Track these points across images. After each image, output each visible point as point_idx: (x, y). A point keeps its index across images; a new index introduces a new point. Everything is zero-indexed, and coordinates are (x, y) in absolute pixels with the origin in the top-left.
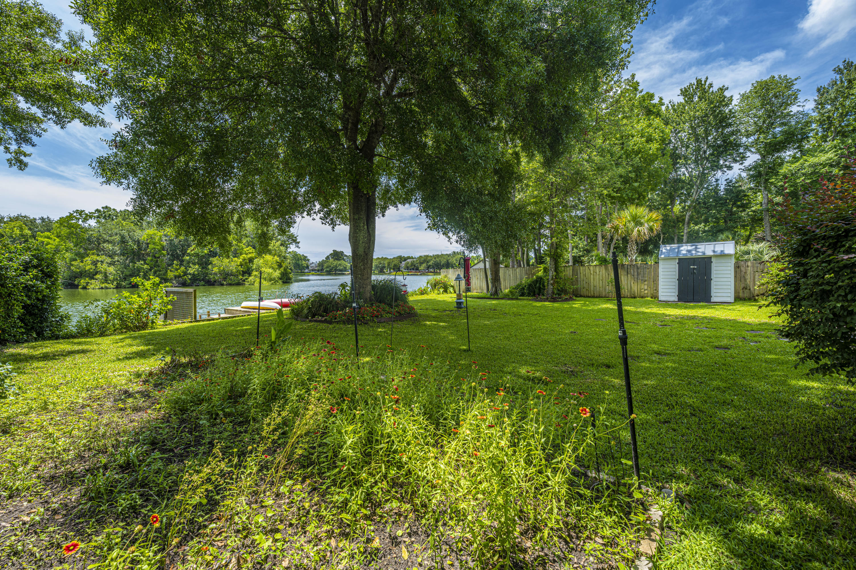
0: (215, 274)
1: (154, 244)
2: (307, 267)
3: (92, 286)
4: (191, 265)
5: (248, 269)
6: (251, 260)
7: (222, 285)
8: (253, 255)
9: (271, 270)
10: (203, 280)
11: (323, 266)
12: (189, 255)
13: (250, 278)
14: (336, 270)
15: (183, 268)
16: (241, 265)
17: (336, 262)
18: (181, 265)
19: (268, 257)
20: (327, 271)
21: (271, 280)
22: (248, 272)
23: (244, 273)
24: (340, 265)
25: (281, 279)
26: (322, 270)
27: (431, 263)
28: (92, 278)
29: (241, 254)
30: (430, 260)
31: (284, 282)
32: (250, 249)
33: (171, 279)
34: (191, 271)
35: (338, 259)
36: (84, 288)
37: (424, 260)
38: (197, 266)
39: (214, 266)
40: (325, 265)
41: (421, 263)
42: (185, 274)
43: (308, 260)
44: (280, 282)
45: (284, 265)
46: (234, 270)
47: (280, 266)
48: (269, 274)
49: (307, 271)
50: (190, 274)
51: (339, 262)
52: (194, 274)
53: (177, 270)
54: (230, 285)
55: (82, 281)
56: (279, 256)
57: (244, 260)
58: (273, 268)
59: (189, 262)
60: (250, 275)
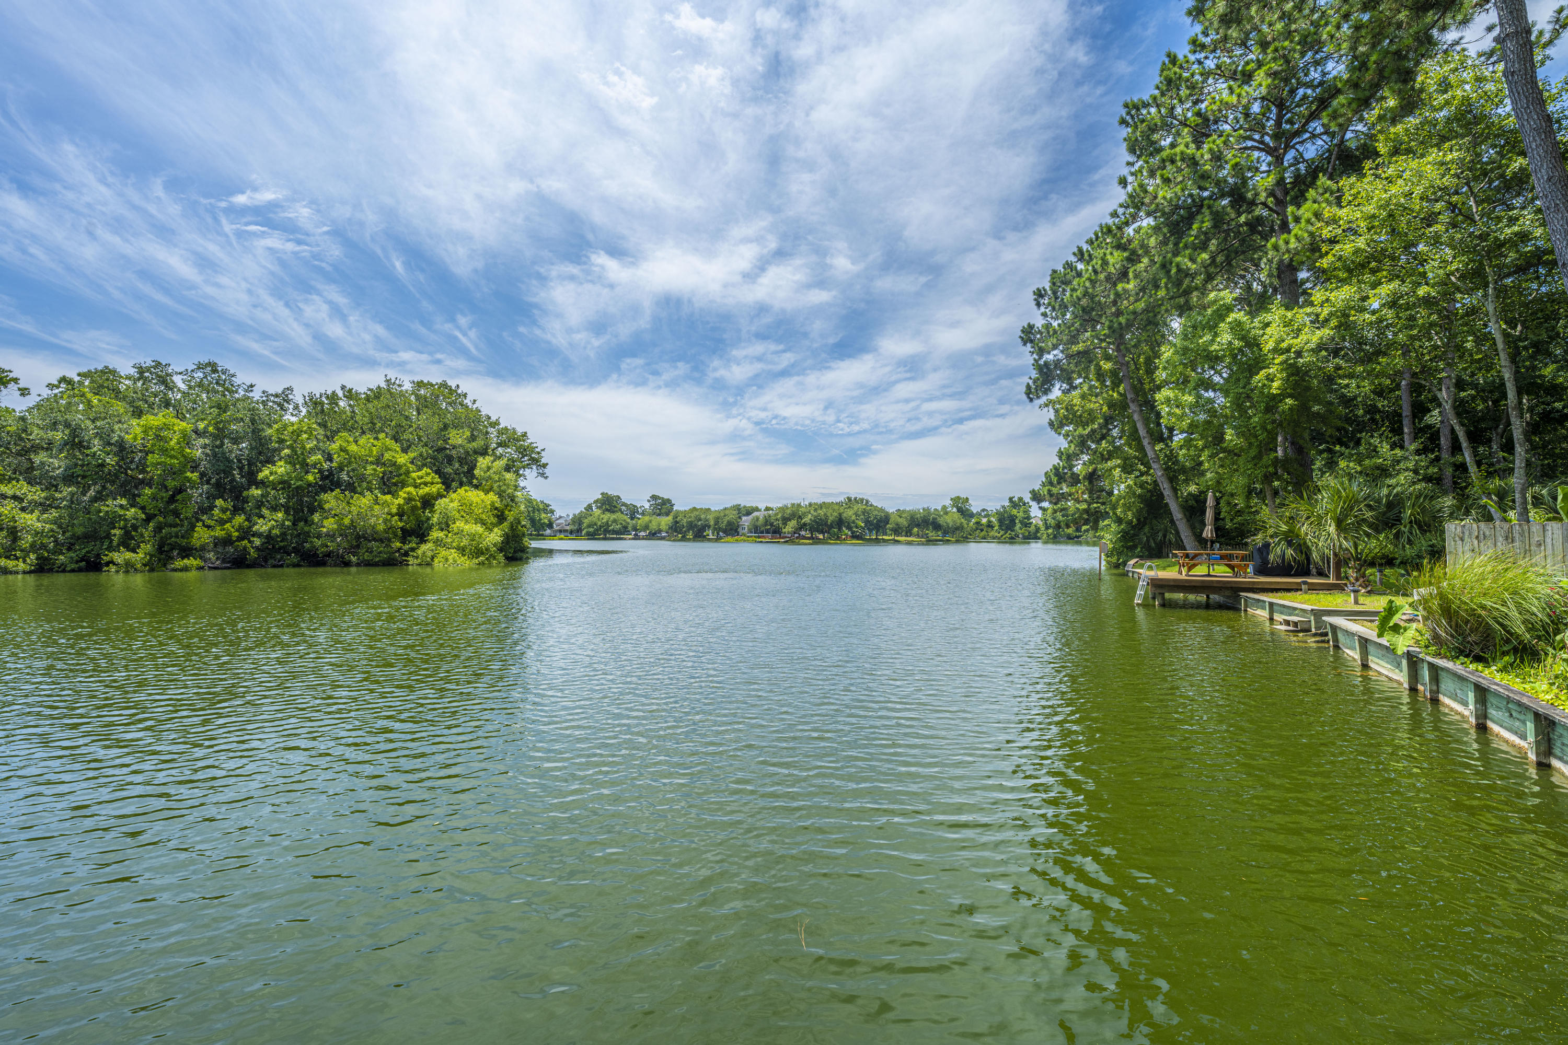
0: (331, 536)
1: (164, 451)
2: (550, 525)
4: (265, 511)
5: (420, 523)
6: (428, 502)
7: (347, 564)
8: (434, 489)
9: (479, 529)
10: (296, 550)
11: (580, 523)
12: (262, 484)
13: (424, 547)
14: (606, 531)
15: (240, 519)
16: (401, 514)
17: (607, 517)
18: (236, 510)
19: (474, 496)
20: (588, 534)
21: (478, 552)
22: (419, 532)
23: (406, 534)
24: (615, 521)
25: (501, 550)
26: (579, 531)
27: (807, 519)
29: (404, 484)
30: (805, 514)
31: (508, 559)
32: (426, 474)
33: (203, 548)
34: (262, 526)
35: (612, 511)
37: (793, 513)
38: (280, 515)
39: (326, 514)
40: (586, 522)
41: (786, 520)
42: (246, 533)
43: (552, 512)
44: (501, 557)
45: (511, 516)
46: (381, 527)
47: (501, 517)
48: (473, 536)
49: (548, 532)
50: (259, 535)
51: (613, 516)
52: (269, 537)
53: (222, 522)
54: (369, 564)
56: (500, 495)
57: (409, 500)
58: (483, 523)
59: (260, 504)
60: (422, 538)
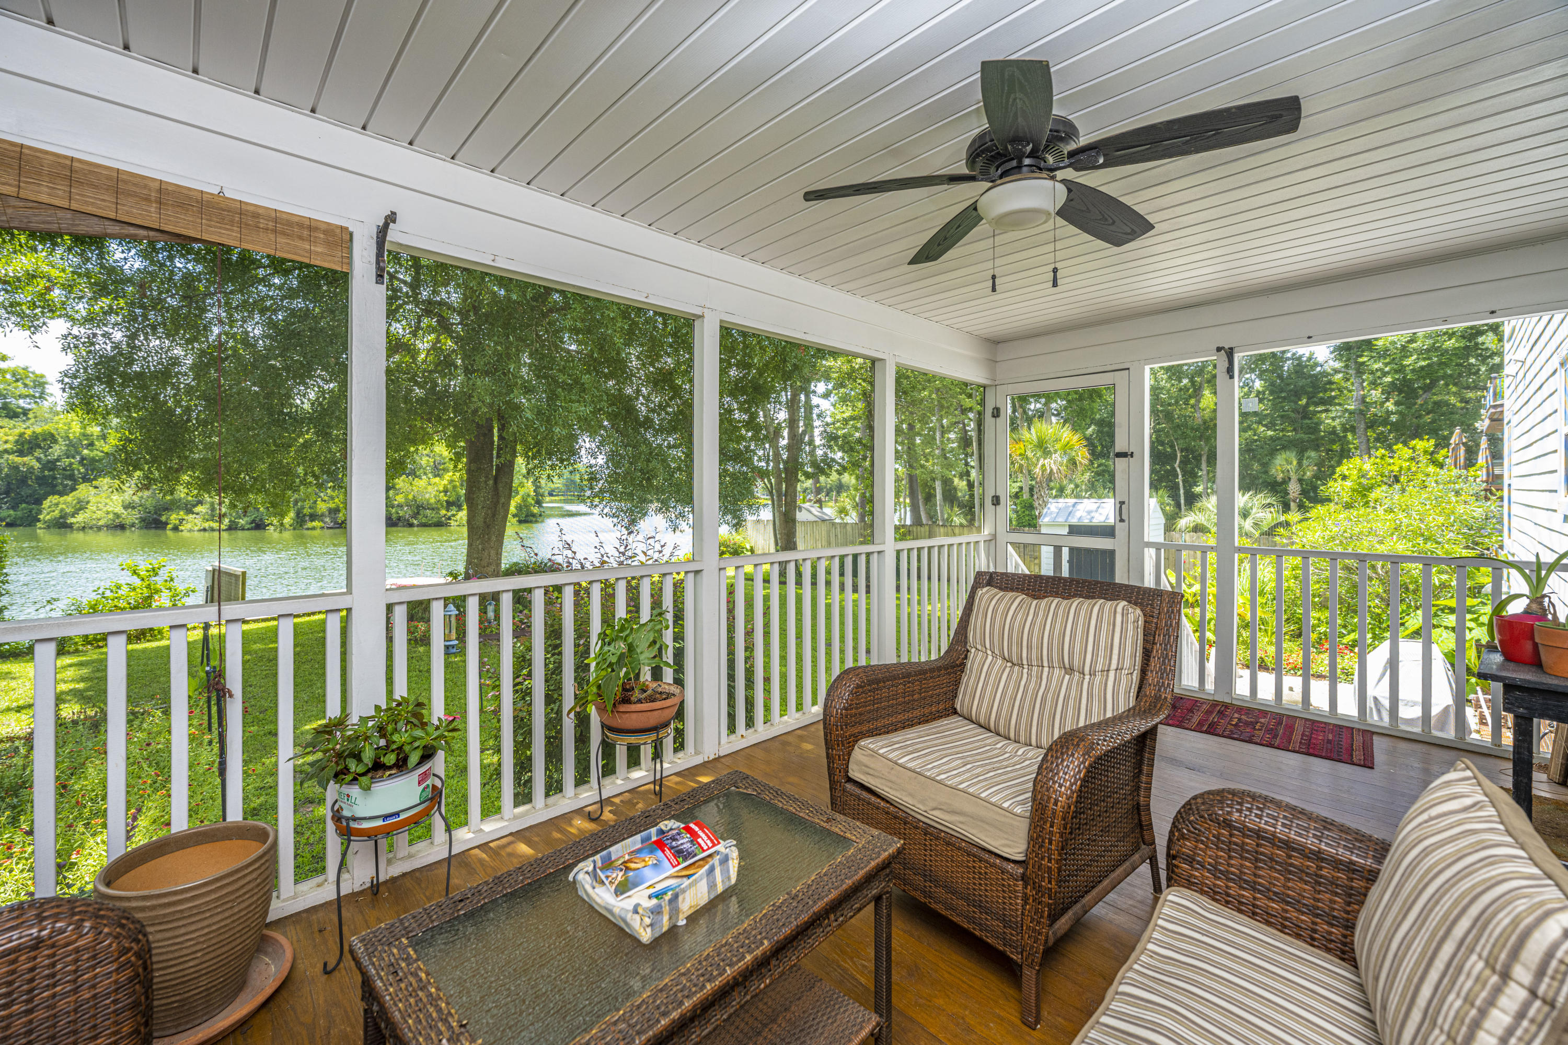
0: (400, 506)
3: (189, 526)
5: (458, 497)
7: (411, 525)
13: (461, 514)
16: (446, 491)
22: (458, 504)
23: (449, 505)
28: (189, 511)
31: (520, 522)
33: (323, 515)
36: (176, 529)
39: (397, 491)
46: (433, 501)
54: (426, 525)
55: (174, 516)
